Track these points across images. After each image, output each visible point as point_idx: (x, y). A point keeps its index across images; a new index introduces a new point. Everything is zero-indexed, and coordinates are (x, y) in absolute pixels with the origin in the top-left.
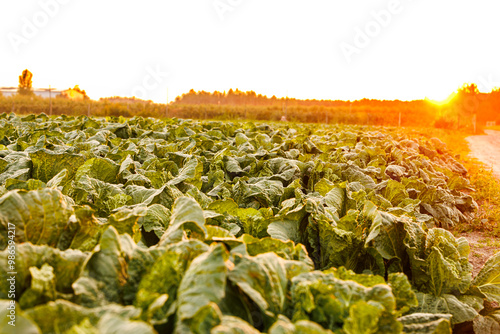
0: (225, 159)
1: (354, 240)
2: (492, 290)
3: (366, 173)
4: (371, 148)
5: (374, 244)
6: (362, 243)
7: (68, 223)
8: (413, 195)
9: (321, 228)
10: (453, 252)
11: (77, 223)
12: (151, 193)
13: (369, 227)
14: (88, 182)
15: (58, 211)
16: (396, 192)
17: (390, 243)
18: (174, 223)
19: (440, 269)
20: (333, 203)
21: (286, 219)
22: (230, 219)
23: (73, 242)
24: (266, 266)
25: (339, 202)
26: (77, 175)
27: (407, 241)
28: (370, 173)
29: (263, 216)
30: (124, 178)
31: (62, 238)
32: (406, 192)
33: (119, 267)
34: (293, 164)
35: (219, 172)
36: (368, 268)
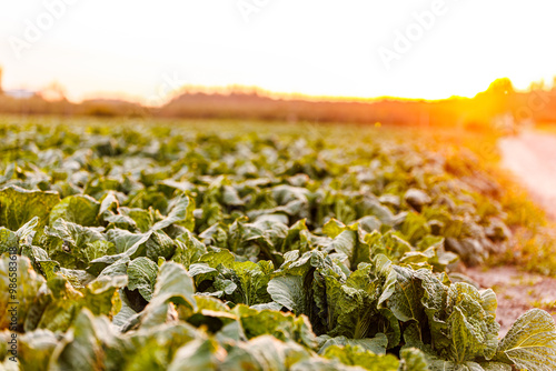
0: (222, 190)
1: (365, 299)
2: (522, 354)
3: (383, 204)
4: (389, 171)
5: (388, 303)
6: (375, 302)
7: (38, 295)
8: (436, 231)
9: (328, 285)
10: (478, 310)
11: (49, 296)
12: (135, 239)
13: (383, 284)
14: (64, 227)
15: (26, 282)
16: (416, 227)
17: (407, 302)
18: (160, 293)
19: (463, 332)
20: (343, 249)
21: (288, 274)
22: (225, 272)
23: (44, 316)
24: (262, 354)
25: (350, 246)
26: (52, 216)
27: (425, 300)
28: (387, 204)
29: (263, 269)
30: (106, 219)
31: (31, 312)
32: (427, 226)
33: (94, 357)
34: (298, 193)
35: (215, 205)
36: (382, 332)
